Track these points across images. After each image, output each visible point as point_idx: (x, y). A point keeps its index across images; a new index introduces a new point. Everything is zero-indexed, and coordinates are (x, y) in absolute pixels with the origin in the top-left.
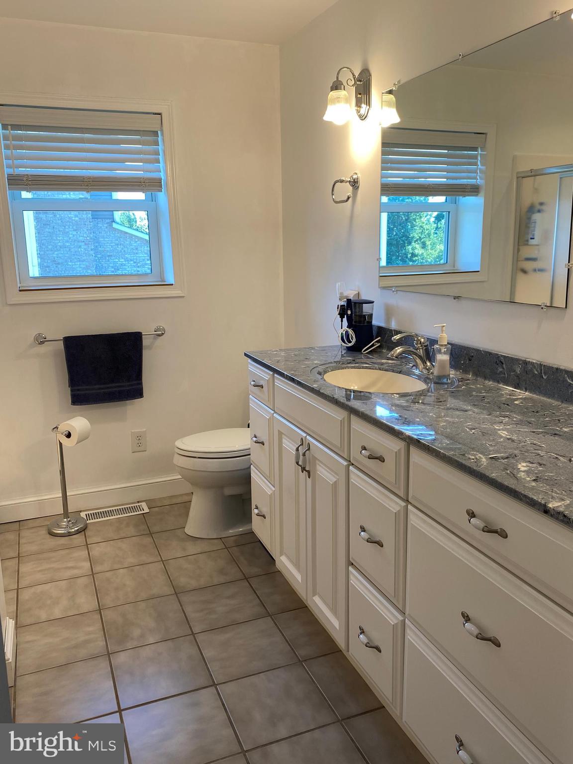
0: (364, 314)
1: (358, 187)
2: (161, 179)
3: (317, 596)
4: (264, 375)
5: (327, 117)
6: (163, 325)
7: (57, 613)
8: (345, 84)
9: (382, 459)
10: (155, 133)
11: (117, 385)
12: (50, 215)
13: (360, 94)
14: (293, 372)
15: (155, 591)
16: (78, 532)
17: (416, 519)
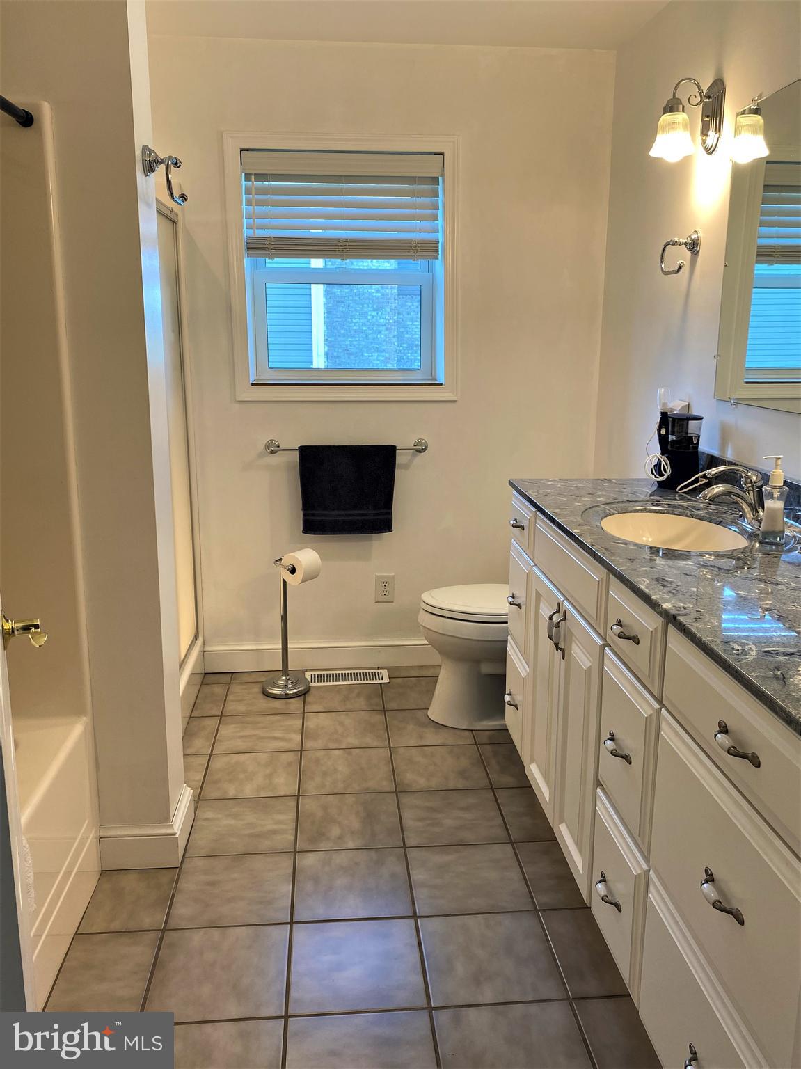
0: (689, 435)
1: (699, 251)
2: (437, 242)
3: (564, 824)
4: (526, 512)
5: (655, 152)
6: (425, 437)
7: (248, 791)
8: (685, 102)
9: (636, 640)
10: (435, 180)
11: (360, 512)
12: (346, 290)
13: (708, 116)
14: (557, 510)
15: (372, 784)
16: (297, 695)
17: (670, 732)
